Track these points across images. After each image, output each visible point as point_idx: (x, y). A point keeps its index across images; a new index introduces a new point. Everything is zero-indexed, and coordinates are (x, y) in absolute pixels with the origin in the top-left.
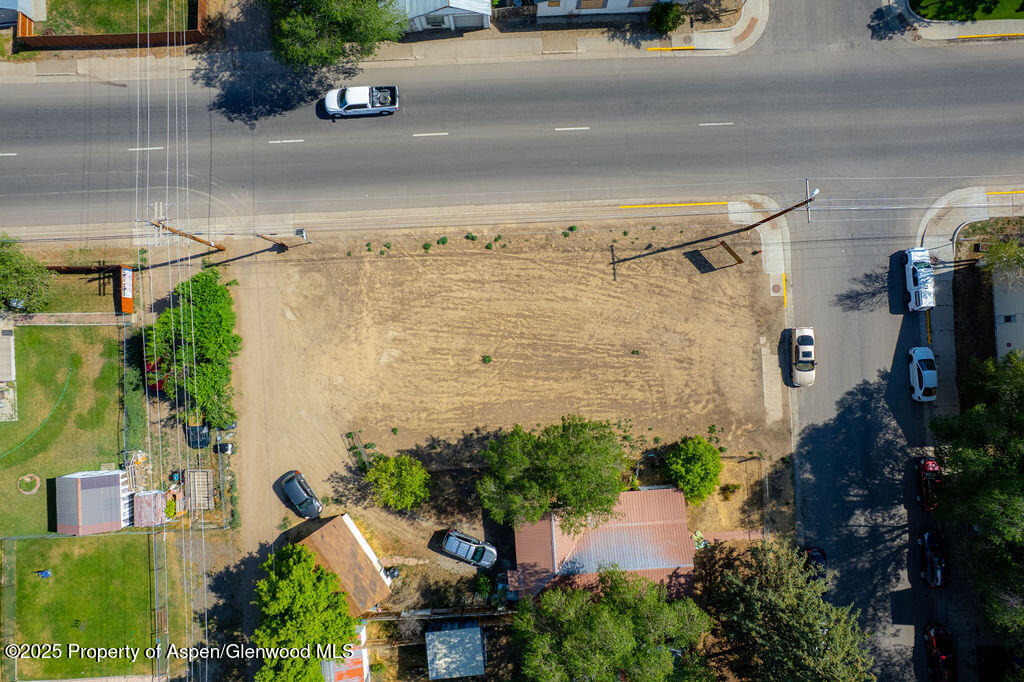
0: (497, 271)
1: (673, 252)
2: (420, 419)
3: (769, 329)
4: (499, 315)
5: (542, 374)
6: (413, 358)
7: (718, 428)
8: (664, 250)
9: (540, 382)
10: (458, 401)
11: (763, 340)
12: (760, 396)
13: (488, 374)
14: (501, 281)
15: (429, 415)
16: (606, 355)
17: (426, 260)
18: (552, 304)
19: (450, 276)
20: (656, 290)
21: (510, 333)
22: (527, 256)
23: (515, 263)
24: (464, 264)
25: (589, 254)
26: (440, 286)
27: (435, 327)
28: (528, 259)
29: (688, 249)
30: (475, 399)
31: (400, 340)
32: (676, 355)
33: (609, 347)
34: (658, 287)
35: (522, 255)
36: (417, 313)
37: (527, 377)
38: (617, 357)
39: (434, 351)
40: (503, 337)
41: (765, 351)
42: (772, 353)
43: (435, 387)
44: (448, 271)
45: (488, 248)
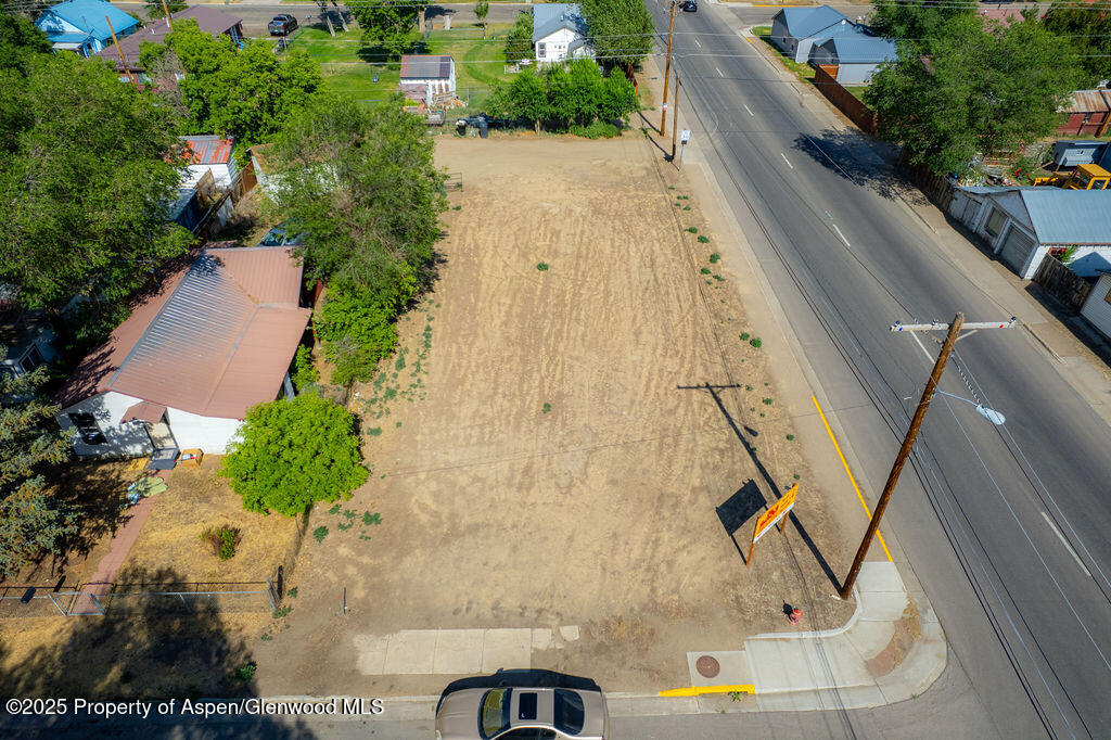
0: (671, 278)
3: (600, 649)
4: (607, 278)
6: (547, 220)
7: (372, 529)
8: (752, 452)
10: (488, 246)
11: (572, 633)
12: (430, 620)
13: (521, 268)
15: (472, 228)
16: (543, 372)
17: (674, 230)
18: (628, 322)
19: (657, 245)
21: (581, 286)
22: (700, 302)
23: (685, 291)
24: (676, 254)
25: (718, 360)
26: (642, 238)
27: (587, 234)
28: (694, 302)
30: (487, 259)
31: (570, 213)
32: (540, 465)
33: (558, 377)
34: (676, 441)
35: (699, 297)
36: (605, 224)
37: (514, 298)
38: (541, 387)
39: (556, 233)
40: (575, 280)
41: (543, 639)
42: (536, 653)
43: (508, 233)
44: (664, 244)
45: (705, 271)
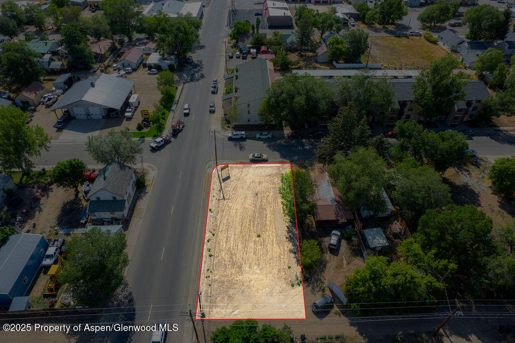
0: (224, 232)
1: (222, 185)
2: (284, 258)
4: (241, 232)
5: (265, 219)
6: (258, 261)
9: (268, 219)
10: (275, 245)
13: (264, 235)
14: (228, 231)
15: (282, 255)
16: (257, 202)
18: (238, 216)
20: (235, 189)
21: (248, 228)
24: (219, 243)
26: (228, 251)
27: (245, 253)
29: (222, 182)
30: (275, 239)
31: (250, 265)
32: (258, 185)
33: (255, 201)
36: (239, 259)
37: (265, 223)
38: (258, 199)
39: (255, 253)
40: (250, 231)
42: (257, 165)
43: (270, 253)
45: (214, 235)
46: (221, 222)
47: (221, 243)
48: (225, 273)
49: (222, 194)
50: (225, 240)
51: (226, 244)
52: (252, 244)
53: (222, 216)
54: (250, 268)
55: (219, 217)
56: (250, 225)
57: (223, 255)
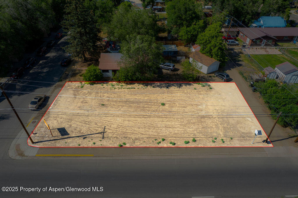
1: (74, 136)
2: (187, 91)
5: (141, 100)
7: (80, 87)
8: (78, 137)
9: (142, 98)
13: (162, 101)
14: (157, 127)
15: (183, 92)
17: (194, 135)
18: (134, 119)
19: (181, 130)
21: (153, 111)
22: (144, 136)
23: (151, 133)
24: (175, 134)
25: (114, 136)
26: (185, 126)
28: (145, 135)
29: (67, 136)
31: (199, 110)
33: (113, 107)
34: (86, 124)
35: (147, 136)
39: (185, 107)
40: (157, 110)
44: (182, 132)
45: (164, 140)
46: (142, 134)
47: (176, 132)
48: (214, 127)
49: (93, 136)
50: (171, 129)
51: (176, 128)
52: (174, 109)
53: (134, 133)
54: (202, 110)
55: (133, 137)
56: (149, 111)
57: (191, 130)
